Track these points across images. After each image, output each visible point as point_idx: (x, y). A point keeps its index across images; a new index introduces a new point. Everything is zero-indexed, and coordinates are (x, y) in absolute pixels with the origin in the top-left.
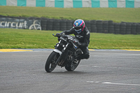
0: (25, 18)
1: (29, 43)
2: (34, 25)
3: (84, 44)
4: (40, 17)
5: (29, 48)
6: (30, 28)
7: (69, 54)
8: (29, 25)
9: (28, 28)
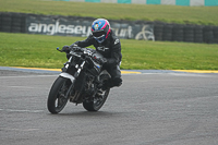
0: (129, 22)
1: (136, 61)
2: (143, 32)
3: (111, 61)
4: (152, 20)
5: (136, 68)
6: (137, 37)
7: (88, 80)
8: (135, 32)
9: (134, 38)
